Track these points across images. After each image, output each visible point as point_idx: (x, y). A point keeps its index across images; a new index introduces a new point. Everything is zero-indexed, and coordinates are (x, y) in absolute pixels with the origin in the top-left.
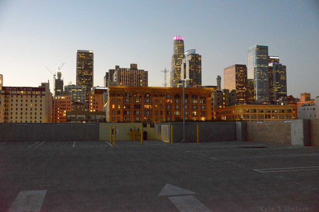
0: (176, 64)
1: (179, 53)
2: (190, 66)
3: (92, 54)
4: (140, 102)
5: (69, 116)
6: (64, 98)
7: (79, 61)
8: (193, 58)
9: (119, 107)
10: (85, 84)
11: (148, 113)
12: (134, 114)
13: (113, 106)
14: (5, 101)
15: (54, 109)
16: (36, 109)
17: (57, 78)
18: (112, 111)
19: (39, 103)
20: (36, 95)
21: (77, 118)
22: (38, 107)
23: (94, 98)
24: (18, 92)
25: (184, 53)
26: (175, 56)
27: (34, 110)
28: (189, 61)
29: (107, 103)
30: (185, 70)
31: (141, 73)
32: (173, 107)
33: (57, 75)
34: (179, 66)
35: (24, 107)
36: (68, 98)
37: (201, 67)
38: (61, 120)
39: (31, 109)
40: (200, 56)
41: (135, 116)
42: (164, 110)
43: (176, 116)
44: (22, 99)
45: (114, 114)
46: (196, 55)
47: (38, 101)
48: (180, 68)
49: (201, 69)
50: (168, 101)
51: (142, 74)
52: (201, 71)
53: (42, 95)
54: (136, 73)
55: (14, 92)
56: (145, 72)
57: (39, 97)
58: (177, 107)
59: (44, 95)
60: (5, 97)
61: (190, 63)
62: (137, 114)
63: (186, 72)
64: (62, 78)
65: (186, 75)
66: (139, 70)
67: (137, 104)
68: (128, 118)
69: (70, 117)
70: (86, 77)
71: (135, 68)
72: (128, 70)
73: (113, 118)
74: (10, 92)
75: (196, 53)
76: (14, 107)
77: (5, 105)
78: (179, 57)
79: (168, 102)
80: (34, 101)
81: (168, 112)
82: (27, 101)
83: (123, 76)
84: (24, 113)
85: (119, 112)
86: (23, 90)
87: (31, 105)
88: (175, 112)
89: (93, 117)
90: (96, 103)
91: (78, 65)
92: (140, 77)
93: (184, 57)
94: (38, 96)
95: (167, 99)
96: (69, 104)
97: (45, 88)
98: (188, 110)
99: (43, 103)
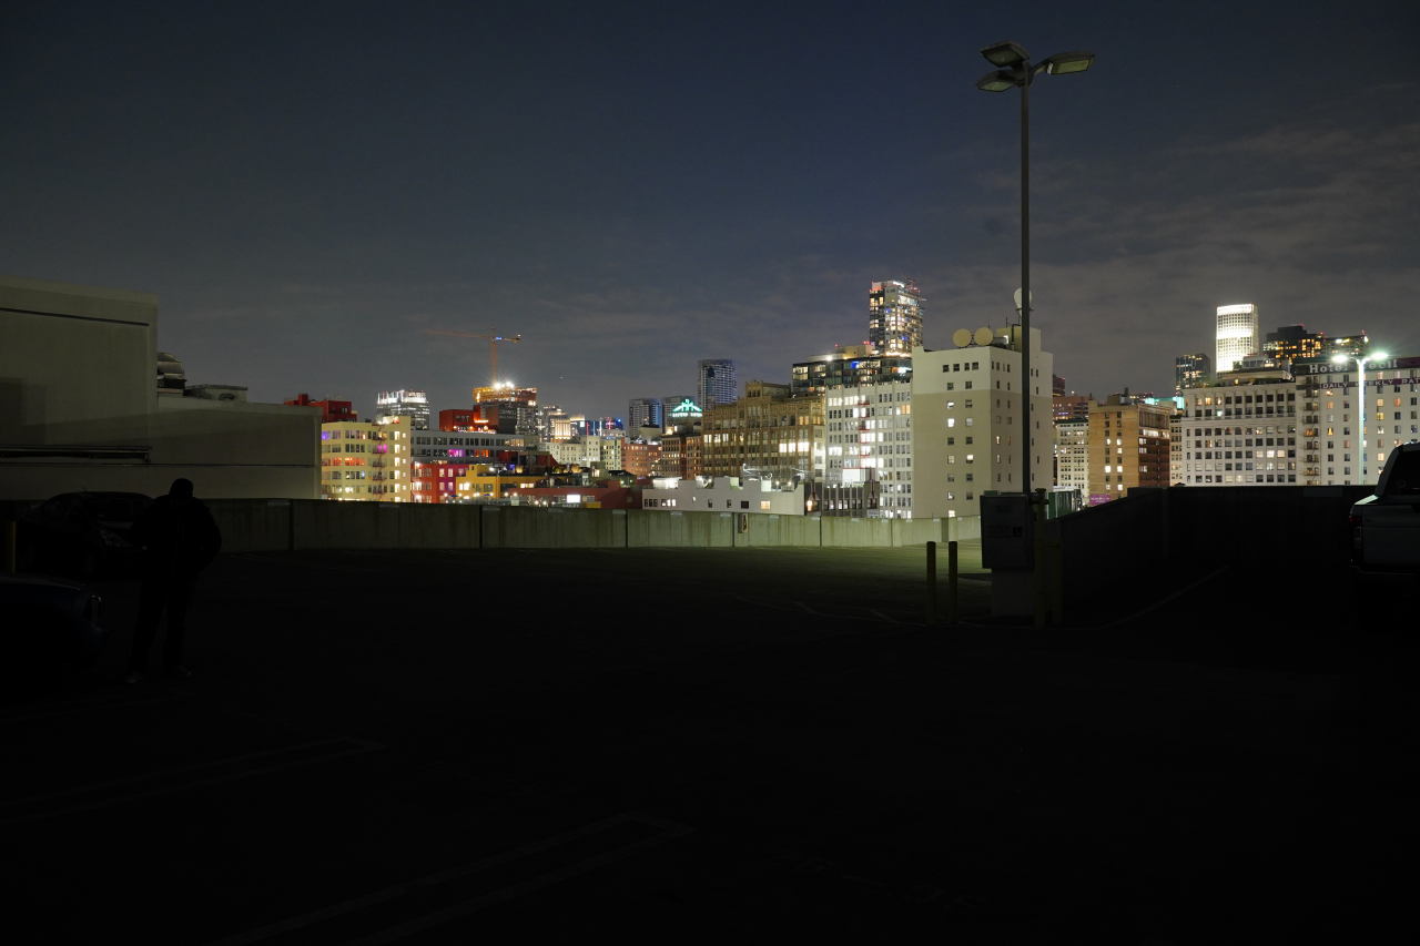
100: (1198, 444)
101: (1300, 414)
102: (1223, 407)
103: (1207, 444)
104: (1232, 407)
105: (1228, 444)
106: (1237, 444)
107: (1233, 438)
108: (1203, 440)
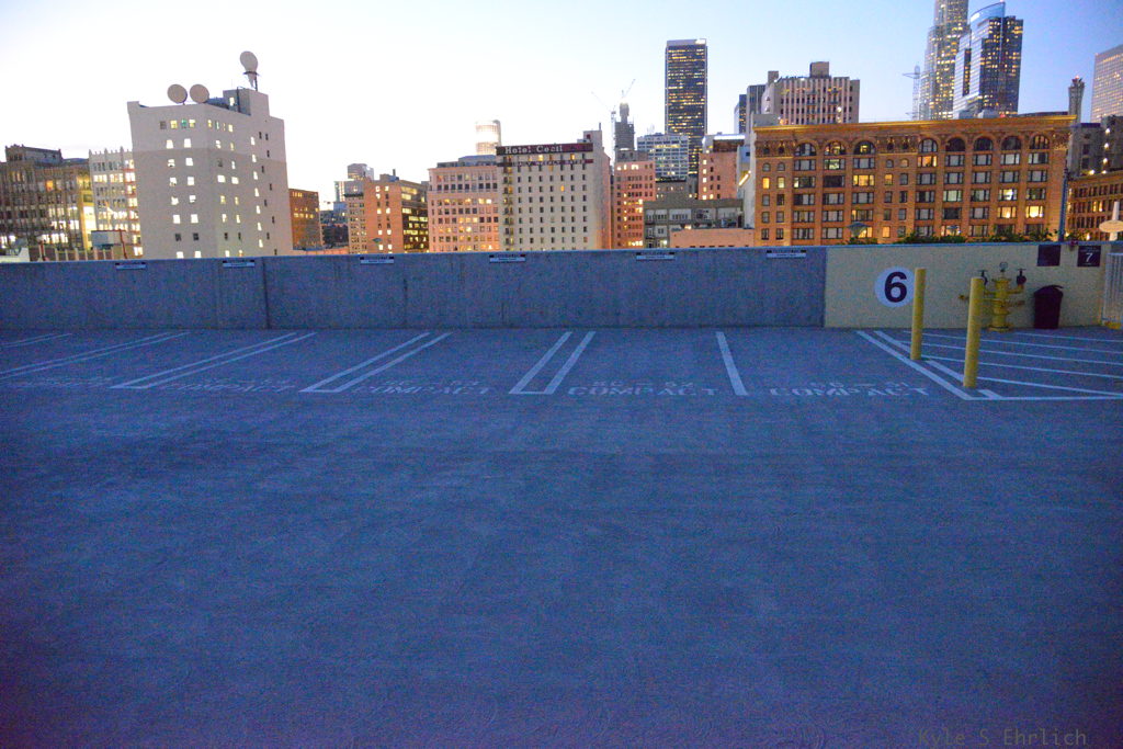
0: (939, 55)
1: (951, 18)
2: (984, 55)
3: (703, 47)
4: (842, 167)
5: (651, 213)
6: (637, 167)
7: (672, 71)
8: (996, 30)
9: (782, 186)
10: (685, 131)
11: (863, 198)
12: (824, 203)
13: (766, 183)
14: (505, 181)
15: (615, 195)
16: (572, 198)
17: (619, 120)
18: (762, 196)
19: (578, 183)
20: (572, 164)
21: (671, 217)
22: (579, 194)
23: (712, 164)
24: (531, 159)
25: (966, 17)
26: (939, 31)
27: (568, 199)
28: (984, 40)
29: (747, 176)
30: (969, 70)
31: (840, 86)
32: (941, 179)
33: (618, 111)
34: (948, 58)
35: (546, 194)
36: (646, 166)
37: (1020, 55)
38: (631, 223)
39: (563, 199)
40: (1020, 23)
41: (826, 207)
42: (911, 187)
43: (947, 205)
44: (541, 174)
45: (767, 203)
46: (1006, 20)
47: (578, 177)
48: (954, 65)
49: (1018, 62)
50: (926, 160)
51: (842, 88)
52: (1018, 70)
53: (586, 162)
54: (824, 90)
55: (523, 158)
56: (851, 82)
57: (578, 167)
58: (953, 178)
59: (591, 161)
60: (505, 171)
61: (987, 47)
62: (831, 202)
63: (969, 74)
64: (630, 120)
65: (970, 84)
66: (835, 79)
67: (832, 174)
68: (806, 214)
69: (655, 216)
70: (691, 110)
71: (824, 73)
72: (803, 82)
73: (766, 215)
74: (515, 159)
75: (1008, 14)
76: (525, 195)
77: (506, 191)
78: (949, 33)
79: (924, 164)
80: (568, 178)
81: (922, 194)
82: (551, 178)
83: (787, 100)
84: (547, 210)
85: (780, 198)
86: (544, 153)
87: (562, 188)
88: (945, 193)
89: (710, 215)
90: (715, 178)
91: (670, 82)
92: (838, 100)
93: (967, 29)
94: (575, 166)
95: (922, 154)
96: (649, 182)
97: (591, 145)
98: (987, 186)
99: (589, 182)
100: (440, 213)
101: (501, 187)
102: (456, 183)
103: (447, 213)
104: (463, 183)
105: (461, 211)
106: (468, 211)
107: (463, 207)
108: (443, 209)
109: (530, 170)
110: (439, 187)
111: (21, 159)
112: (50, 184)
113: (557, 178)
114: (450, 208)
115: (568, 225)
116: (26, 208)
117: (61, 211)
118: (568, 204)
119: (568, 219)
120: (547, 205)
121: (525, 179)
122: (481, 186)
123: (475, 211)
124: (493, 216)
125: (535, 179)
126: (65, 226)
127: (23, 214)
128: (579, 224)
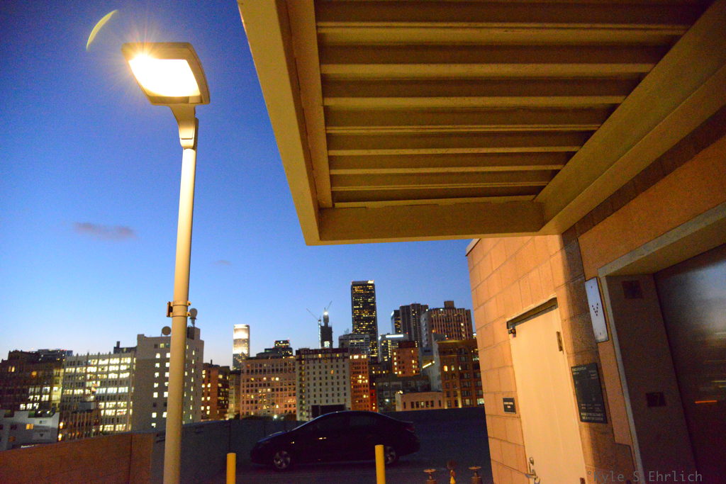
3: (372, 285)
7: (355, 298)
9: (453, 369)
10: (366, 332)
13: (446, 369)
14: (301, 369)
16: (338, 378)
18: (443, 375)
19: (341, 369)
20: (337, 359)
22: (341, 374)
23: (399, 355)
24: (315, 357)
27: (335, 378)
29: (430, 364)
33: (322, 319)
35: (323, 376)
38: (356, 389)
39: (332, 378)
44: (320, 364)
45: (447, 378)
47: (341, 366)
51: (462, 314)
53: (345, 358)
54: (453, 314)
55: (310, 357)
56: (466, 310)
57: (340, 361)
59: (347, 357)
60: (300, 363)
64: (329, 324)
66: (458, 309)
70: (368, 320)
71: (452, 306)
72: (442, 311)
73: (448, 384)
74: (305, 357)
76: (312, 376)
77: (300, 374)
80: (335, 366)
82: (326, 367)
83: (435, 320)
84: (324, 384)
85: (454, 376)
86: (321, 353)
87: (332, 372)
90: (402, 362)
91: (354, 303)
92: (460, 320)
94: (339, 360)
96: (365, 365)
97: (347, 349)
99: (347, 368)
100: (248, 386)
101: (298, 372)
102: (258, 368)
103: (252, 386)
104: (262, 369)
105: (260, 385)
106: (265, 385)
107: (262, 383)
108: (250, 383)
109: (314, 362)
110: (248, 371)
111: (18, 358)
112: (34, 374)
113: (329, 367)
114: (254, 383)
115: (336, 392)
116: (13, 388)
117: (38, 389)
118: (335, 380)
119: (336, 389)
120: (324, 381)
121: (311, 368)
122: (273, 370)
123: (269, 385)
124: (280, 387)
125: (317, 367)
126: (38, 399)
127: (9, 392)
128: (342, 392)
